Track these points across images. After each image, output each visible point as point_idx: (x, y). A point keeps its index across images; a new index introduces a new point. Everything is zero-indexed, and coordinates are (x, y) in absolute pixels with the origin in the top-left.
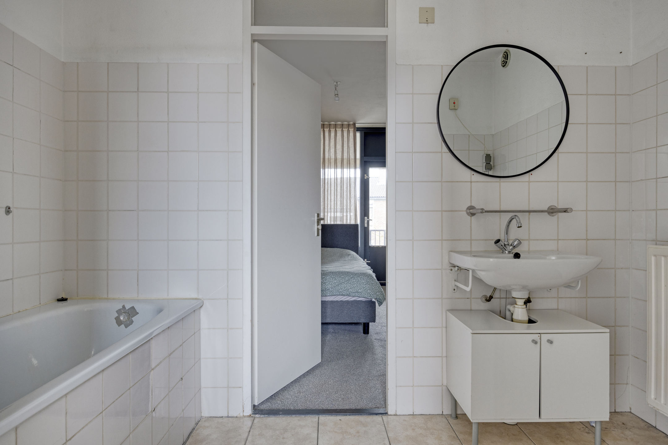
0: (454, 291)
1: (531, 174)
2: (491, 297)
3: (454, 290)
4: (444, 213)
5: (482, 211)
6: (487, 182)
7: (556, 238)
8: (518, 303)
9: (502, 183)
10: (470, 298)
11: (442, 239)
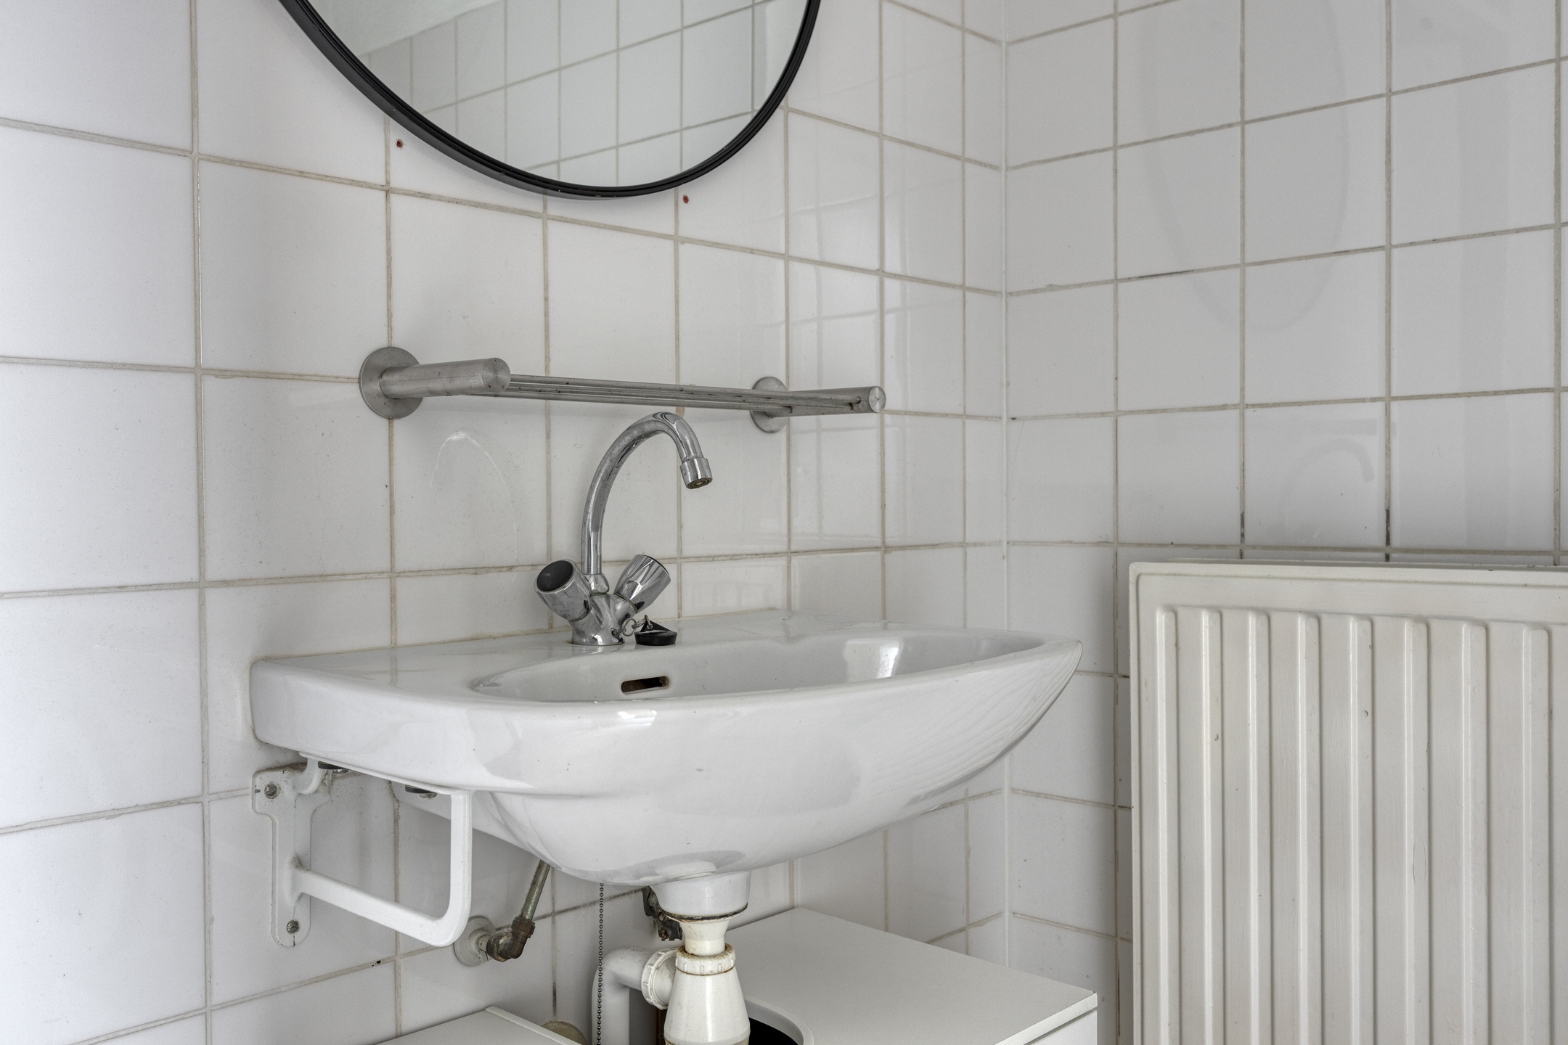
0: (288, 939)
1: (686, 199)
2: (523, 929)
3: (294, 927)
4: (210, 384)
5: (497, 380)
6: (477, 205)
7: (783, 548)
8: (692, 946)
9: (554, 227)
10: (389, 960)
11: (202, 571)
